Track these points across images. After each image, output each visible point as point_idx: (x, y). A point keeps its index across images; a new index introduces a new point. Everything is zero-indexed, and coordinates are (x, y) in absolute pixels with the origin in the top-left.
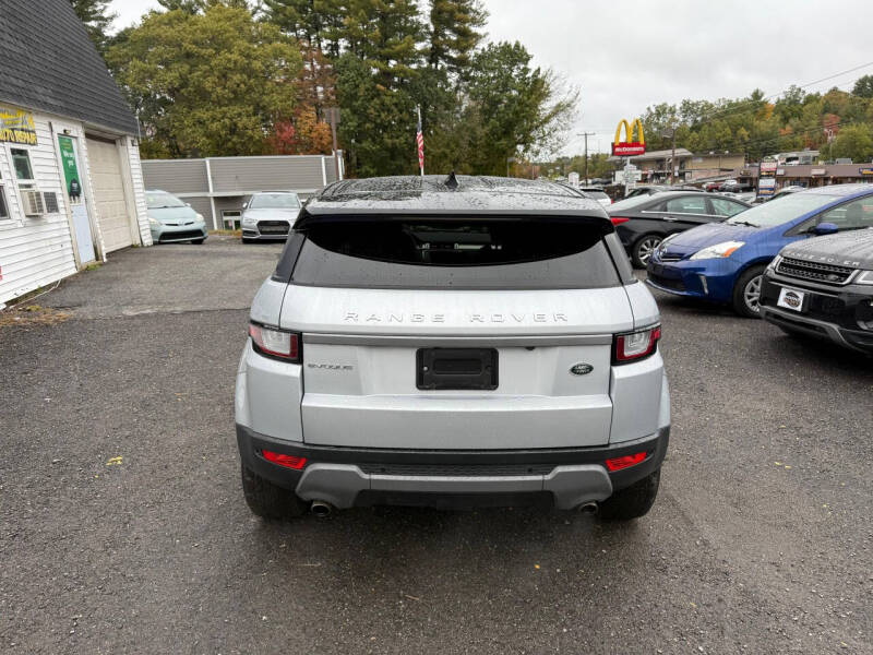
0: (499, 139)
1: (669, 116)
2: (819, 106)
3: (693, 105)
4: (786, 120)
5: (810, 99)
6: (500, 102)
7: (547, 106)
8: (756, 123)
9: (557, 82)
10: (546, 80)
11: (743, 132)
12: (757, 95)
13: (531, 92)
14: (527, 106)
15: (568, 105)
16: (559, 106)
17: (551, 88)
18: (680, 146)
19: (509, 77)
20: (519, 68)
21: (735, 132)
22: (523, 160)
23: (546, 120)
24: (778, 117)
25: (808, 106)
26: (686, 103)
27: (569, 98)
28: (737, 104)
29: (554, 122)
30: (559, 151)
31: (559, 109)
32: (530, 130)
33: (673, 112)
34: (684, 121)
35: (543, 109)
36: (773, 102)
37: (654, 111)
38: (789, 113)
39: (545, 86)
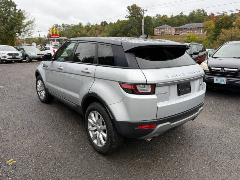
0: (9, 31)
1: (59, 28)
2: (95, 28)
3: (65, 25)
4: (88, 31)
5: (92, 26)
6: (7, 19)
7: (25, 22)
8: (81, 31)
9: (27, 15)
10: (23, 13)
11: (79, 33)
12: (80, 24)
13: (19, 17)
14: (19, 21)
15: (32, 22)
16: (29, 22)
17: (25, 16)
18: (64, 36)
19: (10, 11)
20: (13, 8)
21: (77, 33)
22: (19, 38)
23: (25, 26)
24: (86, 30)
25: (92, 28)
26: (63, 24)
27: (32, 20)
28: (76, 26)
29: (28, 27)
30: (31, 36)
31: (29, 23)
32: (20, 29)
33: (60, 27)
34: (63, 29)
35: (23, 22)
36: (84, 26)
37: (54, 26)
38: (88, 29)
39: (23, 15)
